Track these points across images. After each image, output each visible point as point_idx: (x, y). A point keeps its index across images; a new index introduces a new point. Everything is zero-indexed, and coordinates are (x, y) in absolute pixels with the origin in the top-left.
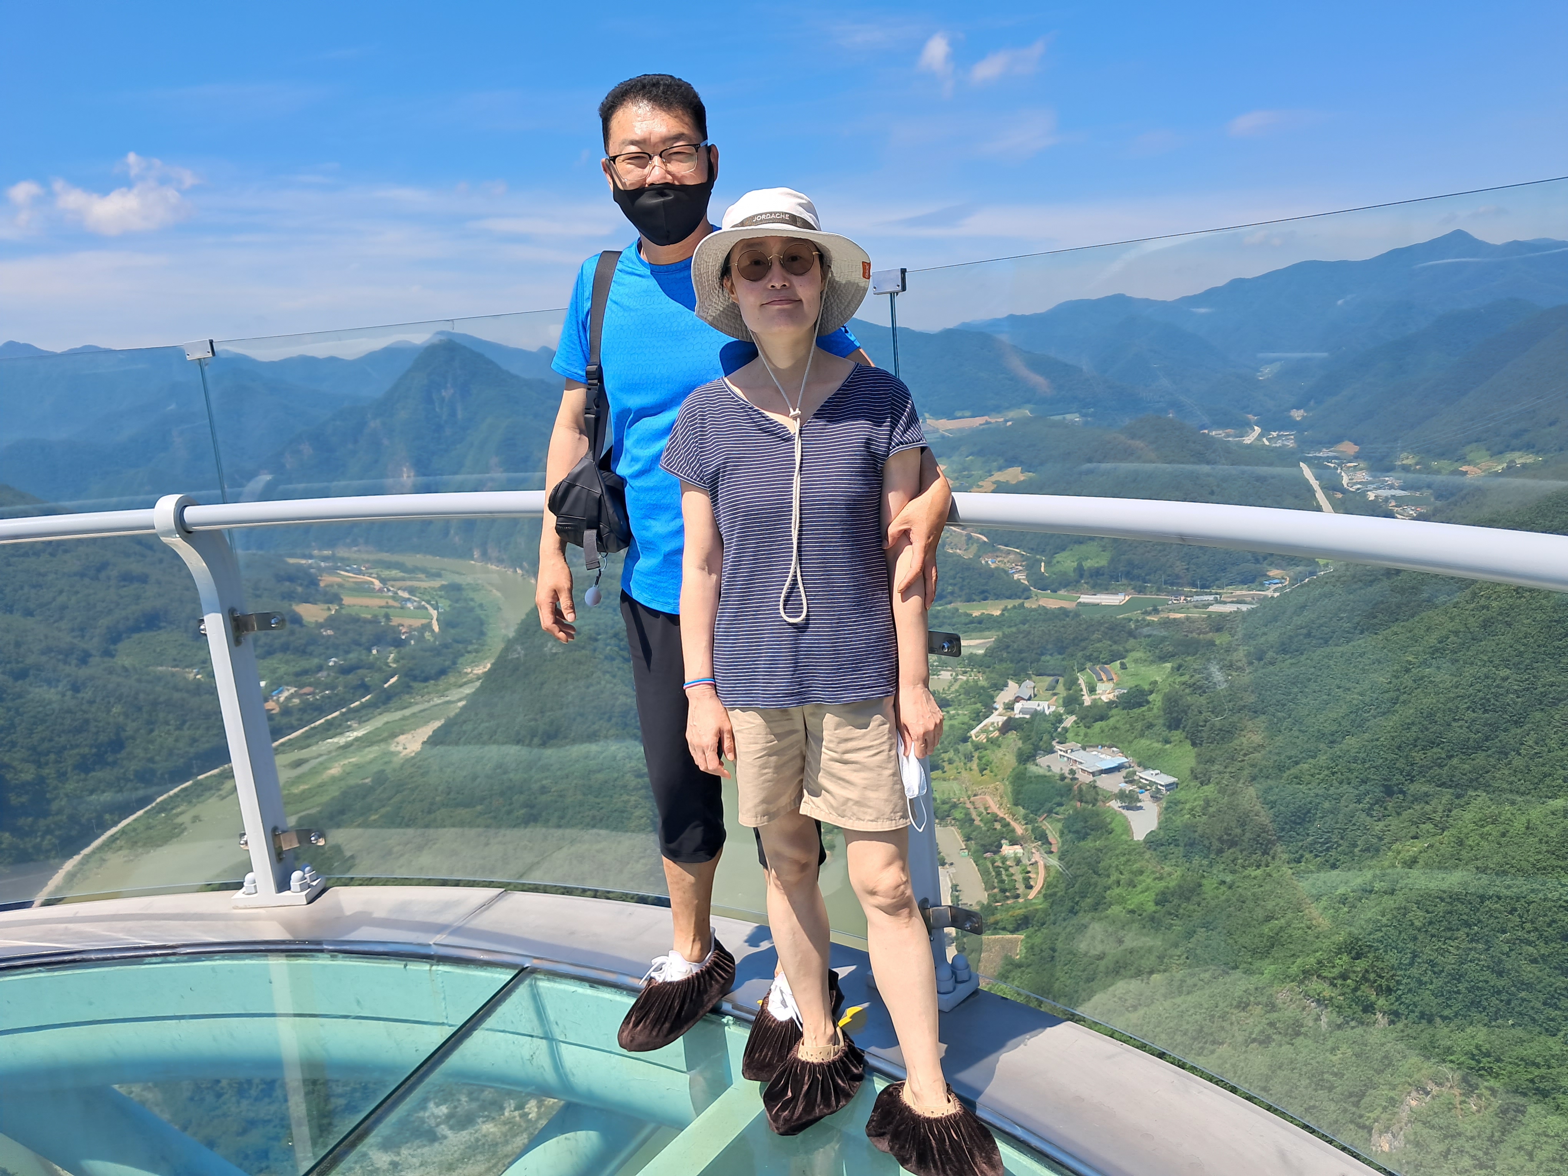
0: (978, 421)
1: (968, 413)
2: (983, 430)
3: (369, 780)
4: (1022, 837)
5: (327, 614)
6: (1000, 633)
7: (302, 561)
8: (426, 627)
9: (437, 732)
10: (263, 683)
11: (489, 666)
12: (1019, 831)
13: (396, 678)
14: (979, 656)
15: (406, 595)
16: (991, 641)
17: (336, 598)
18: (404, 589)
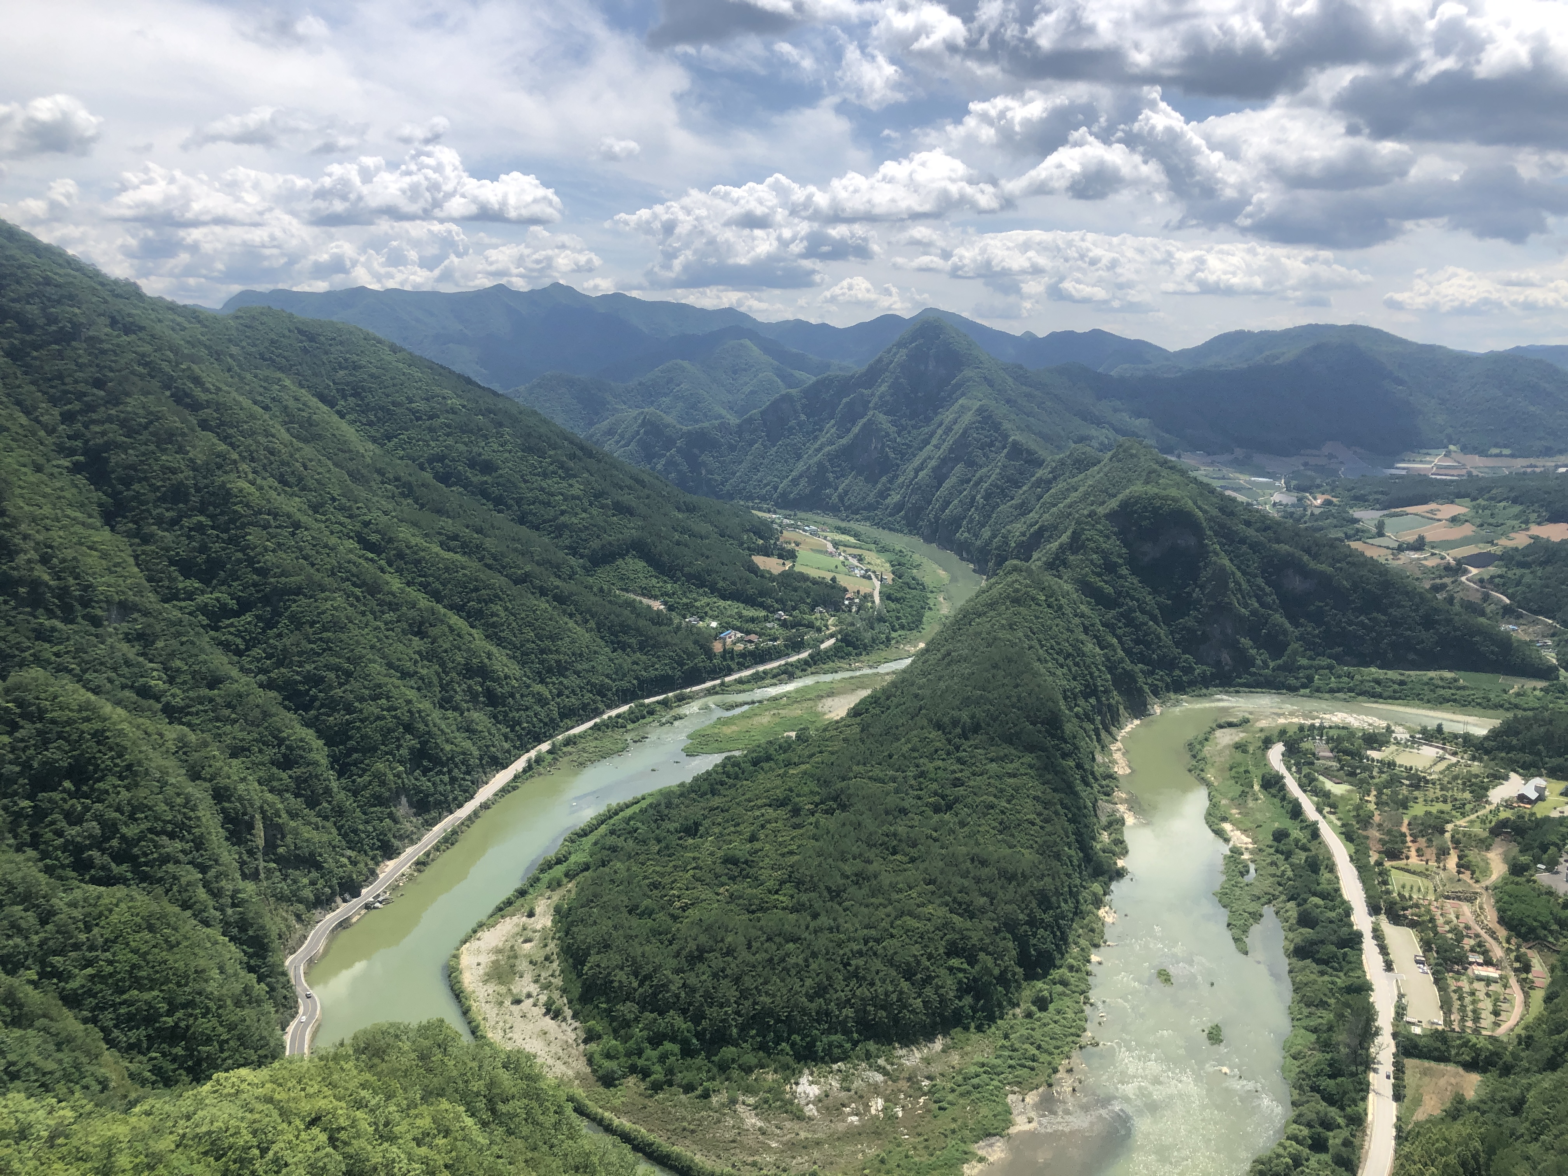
0: (1519, 464)
1: (1507, 452)
2: (1525, 473)
3: (793, 734)
4: (1500, 961)
5: (781, 569)
6: (1510, 715)
7: (767, 515)
8: (868, 597)
9: (862, 701)
10: (714, 624)
11: (922, 645)
12: (1498, 952)
13: (833, 641)
14: (1478, 738)
15: (855, 562)
16: (1496, 723)
17: (791, 555)
18: (854, 556)
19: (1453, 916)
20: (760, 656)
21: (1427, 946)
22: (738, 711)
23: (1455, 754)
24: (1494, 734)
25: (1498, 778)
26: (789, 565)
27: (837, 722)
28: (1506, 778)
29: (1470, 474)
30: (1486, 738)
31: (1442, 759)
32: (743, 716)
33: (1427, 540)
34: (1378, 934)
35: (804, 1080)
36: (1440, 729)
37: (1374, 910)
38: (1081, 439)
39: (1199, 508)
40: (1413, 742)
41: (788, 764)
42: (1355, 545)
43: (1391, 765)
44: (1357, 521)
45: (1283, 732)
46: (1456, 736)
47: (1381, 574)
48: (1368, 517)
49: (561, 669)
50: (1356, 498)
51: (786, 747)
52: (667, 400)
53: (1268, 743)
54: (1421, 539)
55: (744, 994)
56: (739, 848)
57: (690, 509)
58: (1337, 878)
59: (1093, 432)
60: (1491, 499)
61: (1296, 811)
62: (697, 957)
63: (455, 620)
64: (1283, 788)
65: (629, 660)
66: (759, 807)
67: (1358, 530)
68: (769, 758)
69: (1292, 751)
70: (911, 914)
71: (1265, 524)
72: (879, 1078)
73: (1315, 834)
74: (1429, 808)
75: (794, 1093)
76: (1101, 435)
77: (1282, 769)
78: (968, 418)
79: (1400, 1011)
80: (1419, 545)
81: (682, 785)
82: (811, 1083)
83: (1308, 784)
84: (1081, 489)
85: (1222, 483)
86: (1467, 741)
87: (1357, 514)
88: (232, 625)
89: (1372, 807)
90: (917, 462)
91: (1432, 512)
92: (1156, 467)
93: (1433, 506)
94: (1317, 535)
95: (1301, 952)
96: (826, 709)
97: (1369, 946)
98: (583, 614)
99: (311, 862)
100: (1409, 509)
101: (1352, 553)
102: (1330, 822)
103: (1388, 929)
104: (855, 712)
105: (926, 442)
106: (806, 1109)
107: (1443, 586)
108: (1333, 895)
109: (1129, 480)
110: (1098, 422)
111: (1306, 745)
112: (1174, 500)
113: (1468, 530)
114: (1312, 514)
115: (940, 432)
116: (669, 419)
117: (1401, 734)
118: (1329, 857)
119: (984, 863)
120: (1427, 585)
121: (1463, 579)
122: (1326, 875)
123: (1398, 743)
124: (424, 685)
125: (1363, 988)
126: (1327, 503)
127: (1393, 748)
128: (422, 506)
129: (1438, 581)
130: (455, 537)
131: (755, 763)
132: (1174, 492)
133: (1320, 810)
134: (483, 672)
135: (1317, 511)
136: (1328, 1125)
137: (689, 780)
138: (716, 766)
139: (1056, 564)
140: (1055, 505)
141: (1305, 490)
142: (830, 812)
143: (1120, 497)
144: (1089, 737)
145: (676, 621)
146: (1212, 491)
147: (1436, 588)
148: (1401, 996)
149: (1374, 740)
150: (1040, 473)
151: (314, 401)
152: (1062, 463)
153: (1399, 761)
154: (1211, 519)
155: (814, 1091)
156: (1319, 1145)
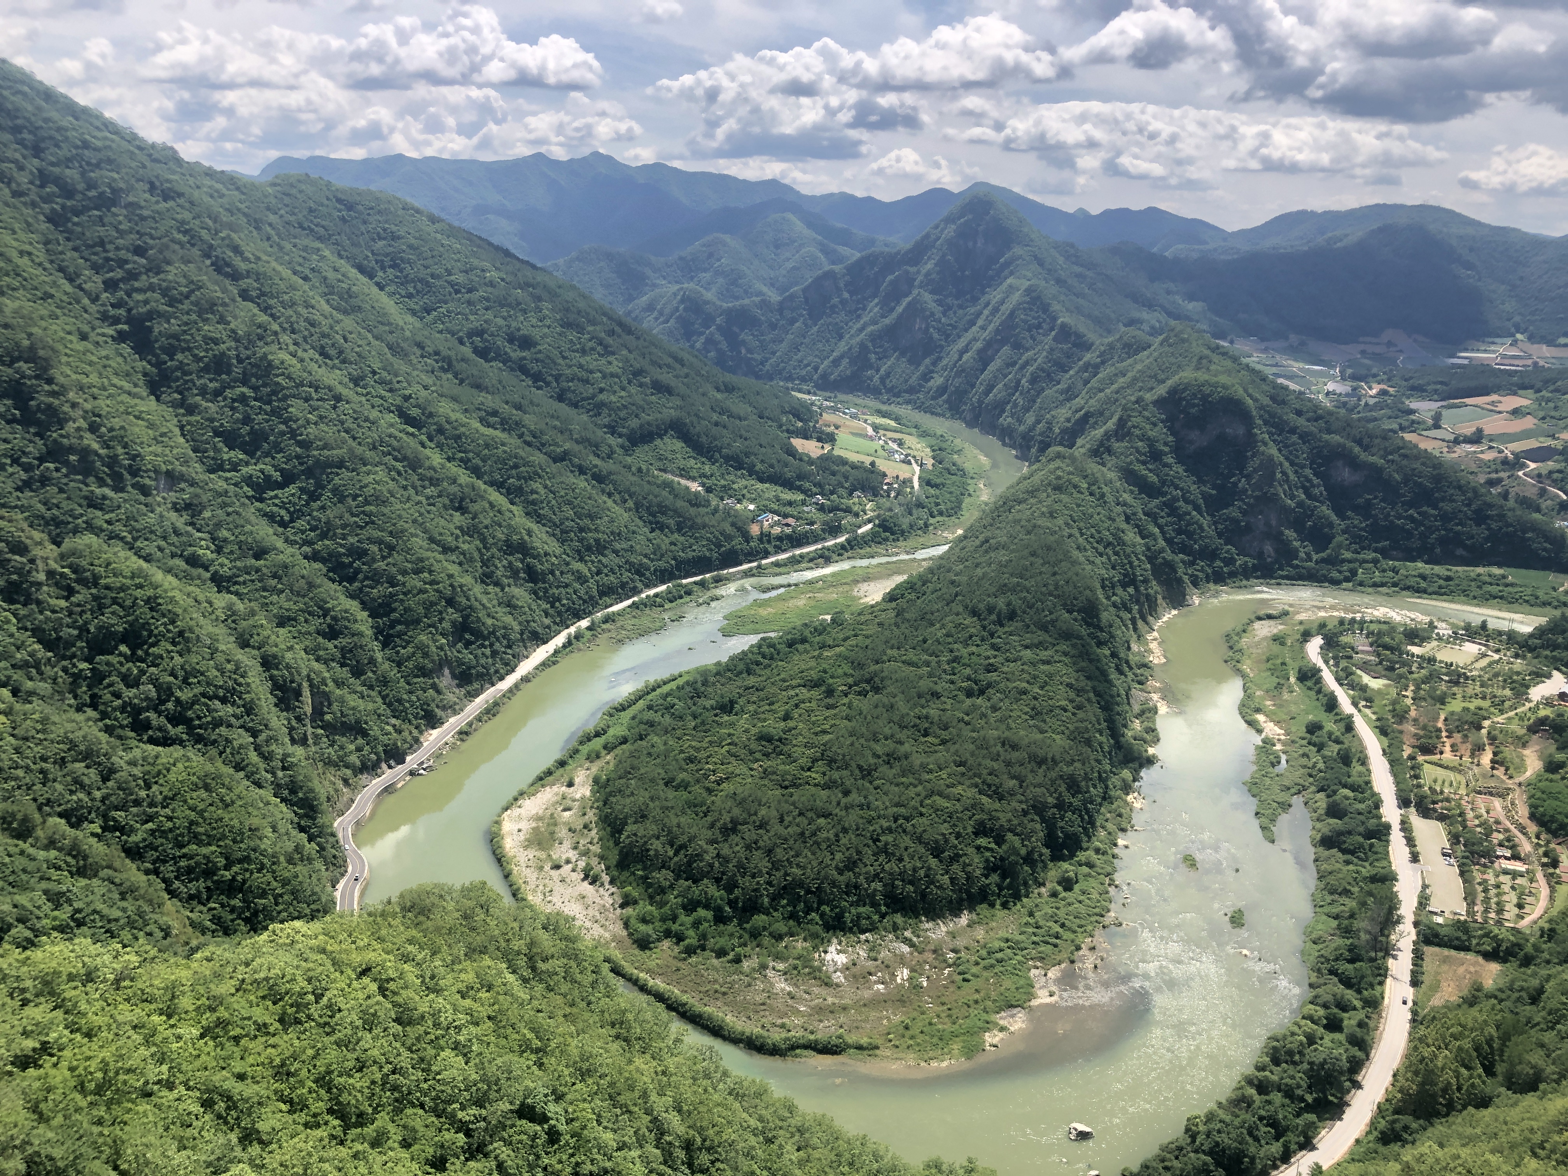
3: (828, 618)
4: (1528, 856)
5: (820, 452)
6: (1557, 613)
7: (807, 397)
8: (907, 482)
9: (897, 587)
10: (752, 507)
11: (960, 532)
12: (1526, 847)
13: (870, 526)
14: (1522, 635)
15: (895, 446)
16: (1543, 621)
17: (831, 439)
18: (894, 441)
19: (1483, 811)
20: (797, 540)
21: (1455, 839)
22: (774, 593)
23: (1497, 651)
24: (1540, 632)
25: (1540, 676)
26: (828, 448)
27: (872, 606)
28: (1549, 676)
29: (1535, 364)
30: (1531, 635)
31: (1484, 655)
32: (779, 598)
33: (1486, 433)
34: (1405, 826)
35: (832, 949)
36: (1484, 626)
37: (1404, 802)
38: (1131, 323)
39: (1250, 396)
40: (1456, 639)
41: (823, 646)
42: (1408, 437)
43: (1431, 660)
44: (1412, 412)
45: (1322, 626)
46: (1500, 633)
47: (1434, 467)
48: (1424, 408)
49: (600, 548)
50: (1413, 388)
51: (821, 630)
52: (707, 276)
53: (1306, 636)
54: (1480, 431)
55: (776, 866)
56: (773, 726)
57: (729, 389)
58: (1369, 771)
59: (1145, 315)
60: (1557, 390)
61: (1331, 705)
62: (730, 830)
63: (495, 496)
64: (1319, 681)
65: (667, 541)
66: (793, 688)
67: (1413, 422)
68: (804, 641)
69: (1331, 643)
70: (940, 794)
71: (1317, 414)
72: (906, 949)
73: (1349, 727)
74: (1466, 705)
75: (822, 961)
76: (1152, 318)
77: (1320, 664)
78: (1016, 297)
79: (1423, 901)
80: (1477, 438)
81: (718, 664)
82: (839, 952)
83: (1345, 678)
84: (1130, 375)
85: (1274, 370)
86: (1511, 638)
87: (1414, 405)
88: (276, 497)
89: (1409, 701)
90: (961, 343)
91: (1493, 403)
92: (1207, 352)
93: (1494, 397)
94: (1371, 426)
95: (1327, 842)
96: (862, 594)
97: (1396, 837)
98: (623, 494)
99: (357, 729)
100: (1468, 401)
101: (1405, 444)
102: (1365, 716)
103: (1418, 822)
104: (891, 597)
105: (972, 323)
106: (834, 976)
107: (1499, 481)
108: (1363, 788)
109: (1179, 367)
110: (1150, 305)
111: (1345, 639)
112: (1225, 387)
113: (1529, 422)
114: (1366, 404)
115: (986, 312)
116: (709, 295)
117: (1444, 630)
118: (1362, 750)
119: (1015, 747)
120: (1482, 479)
121: (1520, 473)
122: (1357, 768)
123: (1440, 638)
124: (465, 560)
125: (1387, 878)
126: (1383, 393)
127: (1435, 643)
128: (462, 382)
129: (1494, 476)
130: (495, 413)
131: (791, 644)
132: (1223, 379)
133: (1355, 704)
134: (523, 549)
135: (1372, 401)
136: (1344, 1007)
137: (725, 659)
138: (752, 646)
139: (1099, 452)
140: (1101, 390)
141: (1360, 379)
142: (863, 694)
143: (1169, 383)
144: (1126, 626)
145: (714, 503)
146: (1264, 379)
147: (1491, 483)
148: (1425, 887)
149: (1415, 635)
150: (1088, 357)
151: (353, 272)
152: (1111, 346)
153: (1439, 657)
154: (1262, 408)
155: (842, 959)
156: (1334, 1025)
